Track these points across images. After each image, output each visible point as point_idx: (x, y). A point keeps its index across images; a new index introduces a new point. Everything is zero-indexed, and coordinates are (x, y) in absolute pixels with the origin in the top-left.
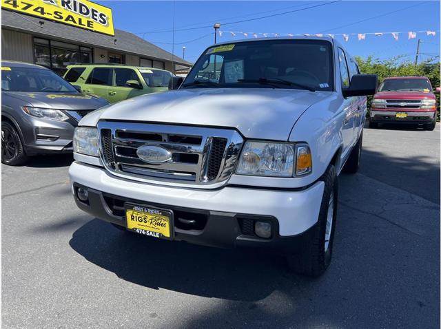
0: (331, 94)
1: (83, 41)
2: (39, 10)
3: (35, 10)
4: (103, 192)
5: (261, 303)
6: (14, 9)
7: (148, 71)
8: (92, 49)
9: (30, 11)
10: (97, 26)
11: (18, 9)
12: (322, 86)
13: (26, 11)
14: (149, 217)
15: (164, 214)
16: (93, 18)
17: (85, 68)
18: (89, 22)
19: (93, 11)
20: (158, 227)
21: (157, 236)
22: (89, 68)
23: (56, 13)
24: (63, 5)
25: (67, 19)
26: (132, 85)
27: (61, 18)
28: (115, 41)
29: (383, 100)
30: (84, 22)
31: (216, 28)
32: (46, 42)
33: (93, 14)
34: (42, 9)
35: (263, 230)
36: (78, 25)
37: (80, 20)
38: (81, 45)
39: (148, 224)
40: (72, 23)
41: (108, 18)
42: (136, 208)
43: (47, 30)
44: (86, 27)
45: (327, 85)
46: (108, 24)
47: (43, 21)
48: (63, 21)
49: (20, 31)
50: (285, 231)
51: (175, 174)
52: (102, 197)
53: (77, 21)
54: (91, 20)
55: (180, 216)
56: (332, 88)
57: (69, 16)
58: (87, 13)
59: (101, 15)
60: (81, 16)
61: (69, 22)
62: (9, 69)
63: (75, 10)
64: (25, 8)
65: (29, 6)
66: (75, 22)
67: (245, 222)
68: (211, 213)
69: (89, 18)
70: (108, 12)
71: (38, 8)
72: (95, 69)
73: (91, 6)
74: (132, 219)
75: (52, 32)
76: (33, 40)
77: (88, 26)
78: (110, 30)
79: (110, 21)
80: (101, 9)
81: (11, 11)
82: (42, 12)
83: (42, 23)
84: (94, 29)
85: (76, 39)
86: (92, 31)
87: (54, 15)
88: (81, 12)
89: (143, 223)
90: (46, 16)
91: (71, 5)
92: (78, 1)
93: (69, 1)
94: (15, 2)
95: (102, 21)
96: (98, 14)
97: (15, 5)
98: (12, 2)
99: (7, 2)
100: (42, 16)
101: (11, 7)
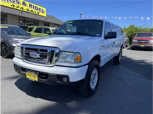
0: (100, 38)
1: (35, 18)
2: (22, 8)
3: (20, 8)
4: (21, 67)
5: (68, 104)
6: (14, 8)
7: (54, 29)
8: (38, 21)
9: (19, 8)
10: (41, 14)
11: (15, 8)
12: (97, 35)
13: (18, 9)
14: (32, 74)
15: (36, 74)
16: (40, 11)
17: (34, 27)
18: (38, 12)
19: (40, 9)
20: (35, 78)
21: (34, 81)
22: (35, 27)
23: (27, 9)
24: (30, 7)
25: (31, 11)
26: (48, 33)
27: (29, 11)
28: (46, 18)
29: (136, 40)
30: (37, 12)
31: (81, 15)
32: (23, 19)
33: (40, 10)
34: (23, 8)
35: (65, 80)
36: (34, 13)
37: (35, 12)
38: (34, 20)
39: (32, 77)
40: (32, 13)
41: (44, 11)
42: (28, 71)
43: (24, 15)
44: (37, 14)
45: (99, 35)
46: (44, 13)
47: (22, 12)
48: (29, 12)
49: (14, 15)
50: (71, 80)
51: (42, 61)
52: (20, 68)
53: (34, 12)
54: (39, 12)
55: (41, 74)
56: (101, 36)
57: (32, 10)
58: (38, 9)
59: (42, 10)
60: (35, 10)
61: (31, 12)
62: (7, 27)
63: (34, 8)
64: (17, 8)
65: (19, 7)
66: (33, 12)
67: (60, 77)
68: (49, 74)
69: (38, 11)
70: (44, 9)
71: (21, 8)
72: (37, 28)
73: (39, 7)
74: (28, 75)
75: (25, 15)
76: (19, 18)
77: (38, 13)
79: (45, 12)
80: (42, 8)
81: (13, 8)
82: (23, 9)
83: (22, 13)
84: (40, 15)
85: (33, 18)
86: (39, 15)
87: (27, 10)
88: (36, 9)
89: (30, 76)
90: (24, 10)
91: (32, 7)
92: (35, 5)
93: (32, 6)
94: (14, 5)
95: (43, 12)
96: (41, 10)
97: (14, 6)
98: (13, 6)
99: (11, 6)
100: (23, 10)
101: (12, 7)
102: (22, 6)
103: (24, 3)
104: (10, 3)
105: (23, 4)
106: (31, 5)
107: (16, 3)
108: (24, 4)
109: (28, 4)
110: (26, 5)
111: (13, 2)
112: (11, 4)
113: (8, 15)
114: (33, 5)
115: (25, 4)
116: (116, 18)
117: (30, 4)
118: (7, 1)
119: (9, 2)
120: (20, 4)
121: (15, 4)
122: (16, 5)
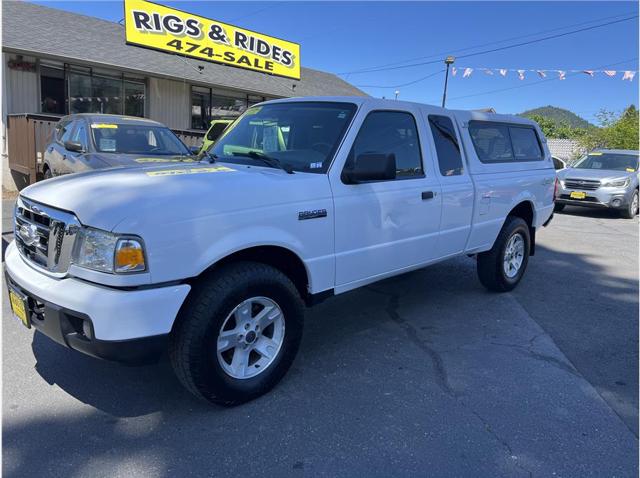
3: (202, 52)
6: (177, 51)
9: (196, 53)
10: (279, 68)
11: (182, 51)
13: (192, 54)
16: (274, 57)
18: (267, 64)
19: (275, 48)
23: (227, 54)
24: (237, 44)
25: (239, 62)
27: (233, 59)
28: (294, 86)
30: (262, 63)
31: (448, 63)
32: (206, 90)
33: (275, 53)
34: (211, 50)
36: (253, 67)
37: (257, 61)
40: (246, 65)
41: (294, 57)
43: (211, 76)
44: (264, 70)
46: (293, 64)
48: (234, 63)
49: (171, 79)
53: (253, 63)
54: (272, 60)
57: (244, 57)
58: (268, 51)
59: (285, 53)
60: (258, 56)
61: (242, 65)
63: (252, 48)
64: (189, 51)
65: (196, 47)
66: (249, 64)
69: (268, 57)
70: (294, 49)
71: (206, 49)
73: (272, 42)
76: (191, 91)
77: (267, 67)
78: (294, 72)
79: (297, 61)
80: (284, 46)
81: (174, 53)
82: (210, 54)
83: (201, 68)
84: (273, 72)
86: (270, 74)
87: (224, 57)
88: (259, 51)
90: (214, 58)
91: (247, 43)
92: (257, 37)
93: (245, 38)
94: (179, 43)
95: (286, 60)
96: (281, 53)
97: (179, 46)
98: (175, 44)
99: (170, 44)
100: (209, 58)
101: (174, 49)
102: (207, 42)
103: (217, 29)
104: (164, 33)
105: (211, 35)
106: (241, 38)
107: (189, 32)
108: (215, 35)
109: (230, 32)
110: (222, 38)
111: (176, 28)
112: (170, 37)
113: (154, 82)
114: (249, 34)
115: (221, 34)
116: (612, 73)
117: (237, 34)
118: (154, 29)
119: (161, 31)
120: (202, 37)
121: (183, 35)
122: (186, 40)
